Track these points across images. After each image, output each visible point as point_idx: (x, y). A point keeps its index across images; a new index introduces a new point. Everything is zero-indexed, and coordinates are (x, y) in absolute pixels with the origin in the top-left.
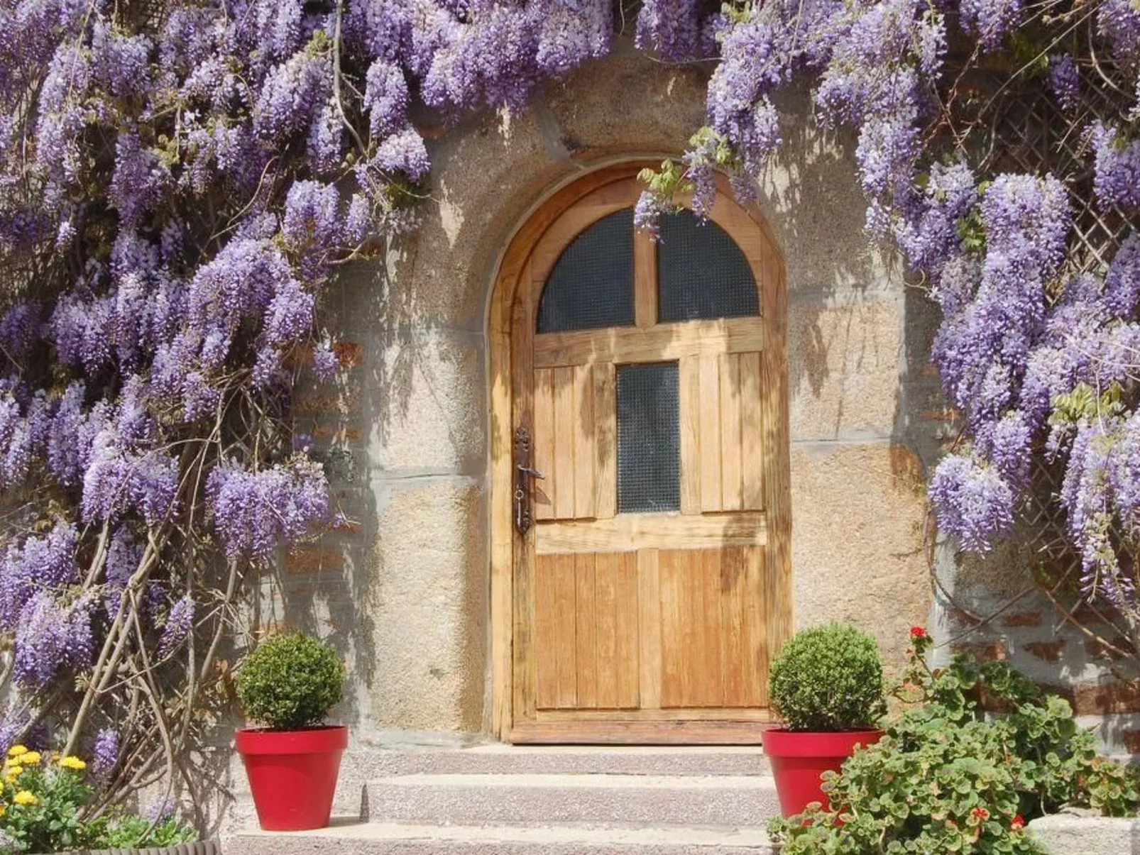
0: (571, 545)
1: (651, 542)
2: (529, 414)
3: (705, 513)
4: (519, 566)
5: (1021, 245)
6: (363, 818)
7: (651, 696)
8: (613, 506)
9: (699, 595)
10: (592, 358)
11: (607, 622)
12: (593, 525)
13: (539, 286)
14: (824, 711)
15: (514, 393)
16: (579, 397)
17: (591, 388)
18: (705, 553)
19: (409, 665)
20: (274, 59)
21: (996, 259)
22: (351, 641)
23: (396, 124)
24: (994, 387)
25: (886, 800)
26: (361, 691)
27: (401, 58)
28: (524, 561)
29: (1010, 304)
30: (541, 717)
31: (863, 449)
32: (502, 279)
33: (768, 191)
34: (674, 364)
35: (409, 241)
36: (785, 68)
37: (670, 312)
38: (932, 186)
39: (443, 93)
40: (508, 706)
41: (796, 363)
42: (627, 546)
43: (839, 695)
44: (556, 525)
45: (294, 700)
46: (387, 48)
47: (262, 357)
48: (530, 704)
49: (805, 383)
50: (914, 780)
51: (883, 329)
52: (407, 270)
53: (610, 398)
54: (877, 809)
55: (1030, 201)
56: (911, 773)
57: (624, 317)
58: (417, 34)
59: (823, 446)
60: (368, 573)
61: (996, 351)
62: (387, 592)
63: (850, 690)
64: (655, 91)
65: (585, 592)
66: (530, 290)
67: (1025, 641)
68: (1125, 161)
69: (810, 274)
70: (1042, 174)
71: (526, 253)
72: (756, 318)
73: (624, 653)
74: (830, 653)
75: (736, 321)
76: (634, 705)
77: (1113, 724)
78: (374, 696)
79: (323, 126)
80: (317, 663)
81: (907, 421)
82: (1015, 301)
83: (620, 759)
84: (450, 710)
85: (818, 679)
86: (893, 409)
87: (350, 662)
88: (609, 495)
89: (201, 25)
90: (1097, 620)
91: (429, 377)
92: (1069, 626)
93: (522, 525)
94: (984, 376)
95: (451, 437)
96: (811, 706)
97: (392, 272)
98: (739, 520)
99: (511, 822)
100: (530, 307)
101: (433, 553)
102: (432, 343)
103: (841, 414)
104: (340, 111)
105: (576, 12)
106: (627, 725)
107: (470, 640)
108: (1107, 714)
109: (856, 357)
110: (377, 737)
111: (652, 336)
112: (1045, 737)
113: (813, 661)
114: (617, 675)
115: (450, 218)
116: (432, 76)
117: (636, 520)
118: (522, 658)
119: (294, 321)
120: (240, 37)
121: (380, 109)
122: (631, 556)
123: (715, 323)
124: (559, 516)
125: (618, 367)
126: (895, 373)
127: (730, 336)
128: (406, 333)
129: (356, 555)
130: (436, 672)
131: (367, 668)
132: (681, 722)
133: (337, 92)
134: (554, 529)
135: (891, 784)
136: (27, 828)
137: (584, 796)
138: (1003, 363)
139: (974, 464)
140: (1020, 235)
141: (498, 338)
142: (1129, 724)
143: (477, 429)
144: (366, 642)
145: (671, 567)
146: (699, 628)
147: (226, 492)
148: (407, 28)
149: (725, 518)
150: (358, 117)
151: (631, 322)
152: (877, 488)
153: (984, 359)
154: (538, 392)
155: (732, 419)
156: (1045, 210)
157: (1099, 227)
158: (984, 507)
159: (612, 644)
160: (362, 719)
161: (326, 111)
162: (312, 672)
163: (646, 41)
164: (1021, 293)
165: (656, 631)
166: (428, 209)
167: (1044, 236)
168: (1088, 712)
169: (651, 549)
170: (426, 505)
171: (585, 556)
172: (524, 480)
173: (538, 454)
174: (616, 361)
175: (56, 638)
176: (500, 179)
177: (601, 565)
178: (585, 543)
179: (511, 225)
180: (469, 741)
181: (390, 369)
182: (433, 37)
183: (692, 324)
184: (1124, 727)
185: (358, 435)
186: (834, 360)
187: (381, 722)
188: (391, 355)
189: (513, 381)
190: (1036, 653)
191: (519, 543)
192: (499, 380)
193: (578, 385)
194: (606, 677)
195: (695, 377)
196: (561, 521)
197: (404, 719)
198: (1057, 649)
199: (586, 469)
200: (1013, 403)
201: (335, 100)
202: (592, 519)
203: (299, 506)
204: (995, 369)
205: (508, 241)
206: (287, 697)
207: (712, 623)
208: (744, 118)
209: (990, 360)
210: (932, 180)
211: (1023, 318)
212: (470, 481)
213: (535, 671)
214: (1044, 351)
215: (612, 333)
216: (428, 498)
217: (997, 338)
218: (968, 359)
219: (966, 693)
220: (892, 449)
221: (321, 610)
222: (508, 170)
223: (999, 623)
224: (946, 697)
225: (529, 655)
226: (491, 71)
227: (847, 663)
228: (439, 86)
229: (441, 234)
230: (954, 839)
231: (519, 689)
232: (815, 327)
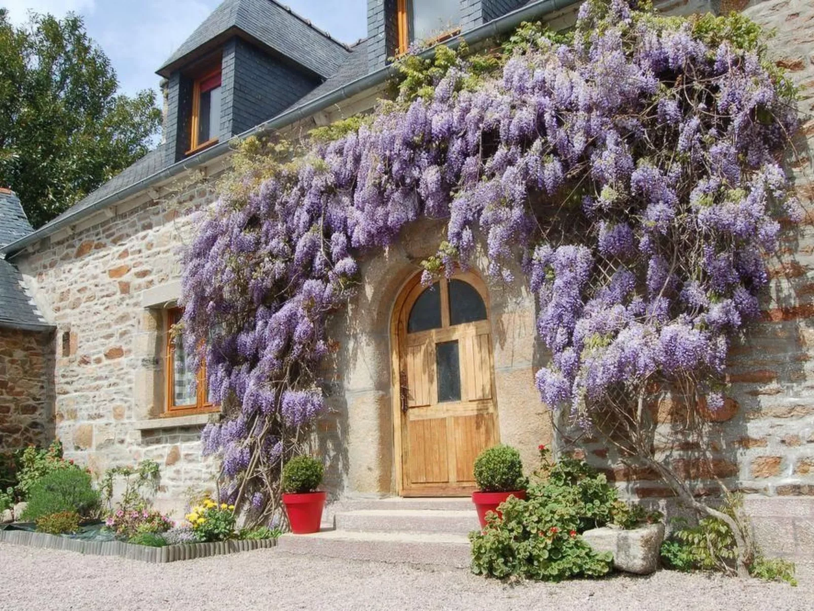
0: (422, 416)
1: (451, 413)
2: (405, 365)
3: (470, 401)
4: (404, 425)
5: (568, 275)
6: (334, 529)
7: (453, 478)
8: (437, 400)
9: (469, 434)
10: (427, 341)
11: (436, 447)
12: (429, 408)
13: (408, 316)
14: (494, 483)
15: (400, 357)
16: (422, 358)
17: (427, 354)
18: (470, 417)
19: (360, 466)
20: (299, 236)
21: (558, 282)
22: (341, 457)
23: (343, 255)
24: (561, 337)
25: (513, 524)
26: (345, 476)
27: (345, 230)
28: (405, 423)
29: (564, 300)
30: (413, 486)
31: (522, 370)
32: (394, 313)
33: (481, 267)
34: (456, 341)
35: (355, 300)
36: (474, 213)
37: (455, 321)
38: (535, 256)
39: (359, 242)
40: (401, 482)
41: (495, 336)
42: (443, 416)
43: (499, 476)
44: (416, 409)
45: (300, 481)
46: (339, 227)
47: (295, 348)
48: (409, 481)
49: (498, 346)
50: (527, 514)
51: (527, 319)
52: (355, 311)
53: (434, 357)
54: (510, 528)
55: (572, 256)
56: (525, 511)
57: (438, 324)
58: (349, 221)
59: (507, 369)
60: (346, 430)
61: (560, 322)
62: (352, 438)
63: (504, 474)
64: (438, 233)
65: (427, 435)
66: (404, 317)
67: (591, 450)
68: (610, 234)
69: (498, 299)
70: (579, 245)
71: (402, 303)
72: (485, 321)
73: (442, 460)
74: (496, 458)
75: (478, 322)
76: (446, 480)
77: (630, 485)
78: (349, 479)
79: (317, 259)
80: (310, 466)
81: (538, 356)
82: (567, 299)
83: (435, 503)
84: (376, 484)
85: (490, 469)
86: (532, 352)
87: (340, 466)
88: (435, 396)
89: (273, 226)
90: (622, 439)
91: (363, 353)
92: (609, 442)
93: (404, 410)
94: (556, 333)
95: (371, 377)
96: (487, 481)
97: (350, 313)
98: (483, 403)
99: (386, 531)
100: (405, 324)
101: (367, 421)
102: (363, 339)
103: (513, 356)
104: (323, 253)
105: (402, 204)
106: (444, 489)
107: (383, 455)
108: (628, 481)
109: (518, 331)
110: (350, 494)
111: (448, 331)
112: (595, 492)
113: (488, 462)
114: (440, 469)
115: (369, 291)
116: (355, 235)
117: (445, 405)
118: (406, 462)
119: (304, 334)
120: (288, 229)
121: (335, 250)
122: (444, 419)
123: (471, 324)
124: (417, 405)
125: (436, 344)
126: (533, 336)
127: (477, 328)
128: (355, 336)
129: (342, 424)
130: (370, 469)
131: (346, 467)
132: (464, 488)
133: (322, 245)
134: (416, 410)
135: (517, 516)
136: (205, 532)
137: (411, 519)
138: (564, 327)
139: (552, 371)
140: (567, 271)
141: (394, 336)
142: (638, 485)
143: (385, 372)
144: (346, 458)
145: (458, 424)
146: (470, 448)
147: (286, 401)
148: (346, 218)
149: (477, 402)
150: (329, 254)
151: (441, 327)
152: (528, 386)
153: (555, 326)
154: (409, 356)
155: (478, 362)
156: (579, 259)
157: (611, 267)
158: (555, 390)
159: (437, 456)
160: (345, 488)
161: (319, 253)
162: (307, 470)
163: (429, 213)
164: (569, 296)
165: (454, 450)
166: (361, 288)
167: (579, 270)
168: (621, 480)
169: (451, 417)
170: (363, 402)
171: (427, 420)
172: (404, 392)
173: (409, 381)
174: (435, 342)
175: (235, 458)
176: (386, 274)
177: (433, 424)
178: (426, 415)
179: (395, 292)
180: (383, 496)
181: (350, 352)
182: (355, 221)
183: (463, 325)
184: (636, 486)
185: (340, 377)
186: (509, 335)
187: (352, 490)
188: (351, 345)
189: (400, 352)
190: (597, 455)
191: (403, 416)
192: (394, 352)
193: (422, 353)
194: (436, 469)
195: (464, 346)
196: (418, 407)
197: (359, 488)
198: (606, 452)
199: (426, 385)
200: (570, 344)
201: (322, 250)
202: (429, 406)
203: (313, 405)
204: (560, 329)
205: (396, 299)
206: (297, 480)
207: (474, 446)
208: (459, 235)
209: (558, 326)
210: (535, 253)
211: (571, 306)
212: (381, 393)
213: (411, 467)
214: (582, 320)
215: (433, 331)
216: (365, 400)
217: (560, 317)
218: (548, 326)
219: (566, 473)
220: (533, 367)
221: (330, 445)
222: (388, 270)
223: (581, 441)
224: (556, 475)
225: (408, 461)
226: (373, 231)
227: (503, 462)
228: (357, 239)
229: (366, 298)
230: (542, 542)
231: (405, 475)
232: (501, 321)
